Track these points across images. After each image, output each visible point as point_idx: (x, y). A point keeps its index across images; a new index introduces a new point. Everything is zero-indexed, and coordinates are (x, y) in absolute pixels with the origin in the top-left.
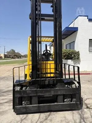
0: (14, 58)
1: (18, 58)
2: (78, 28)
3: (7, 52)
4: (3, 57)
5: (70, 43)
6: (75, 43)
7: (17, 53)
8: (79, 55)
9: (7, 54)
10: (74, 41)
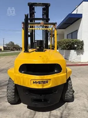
0: (13, 50)
1: (17, 50)
2: (82, 14)
3: (6, 44)
4: (3, 49)
5: (72, 33)
6: (77, 32)
7: (16, 45)
8: (83, 45)
9: (6, 46)
10: (77, 30)
